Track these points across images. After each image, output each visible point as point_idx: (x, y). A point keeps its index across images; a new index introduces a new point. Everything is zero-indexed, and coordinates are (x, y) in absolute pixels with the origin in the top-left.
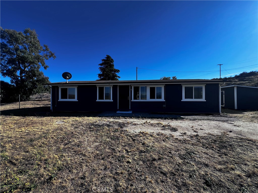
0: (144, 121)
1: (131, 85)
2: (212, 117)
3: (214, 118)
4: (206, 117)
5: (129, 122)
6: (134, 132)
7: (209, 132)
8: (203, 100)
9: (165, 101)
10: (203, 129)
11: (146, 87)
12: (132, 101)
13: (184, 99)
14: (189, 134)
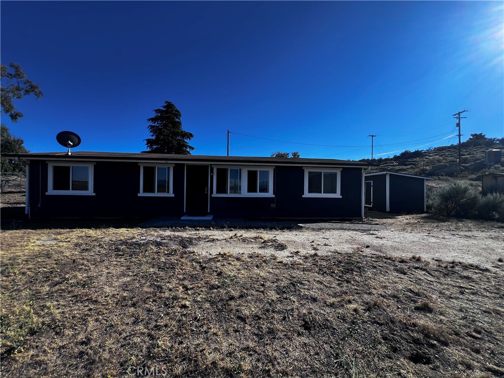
0: (232, 234)
1: (211, 165)
2: (348, 225)
3: (351, 225)
4: (339, 225)
5: (201, 237)
6: (207, 255)
7: (336, 249)
8: (338, 195)
9: (274, 196)
10: (328, 245)
11: (240, 170)
12: (213, 196)
13: (307, 194)
14: (304, 253)
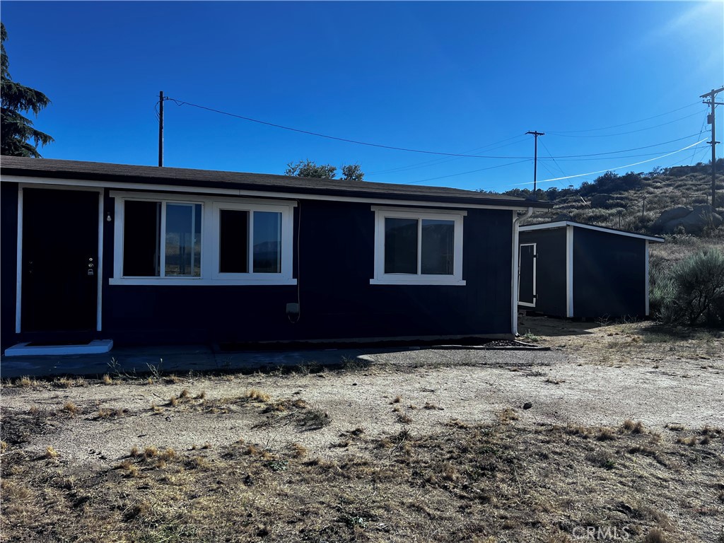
0: (171, 391)
1: (107, 190)
2: (482, 353)
3: (489, 353)
4: (459, 355)
5: (74, 406)
6: (93, 459)
7: (455, 416)
8: (456, 278)
9: (294, 282)
10: (433, 408)
11: (198, 208)
12: (112, 282)
13: (380, 277)
14: (376, 432)
